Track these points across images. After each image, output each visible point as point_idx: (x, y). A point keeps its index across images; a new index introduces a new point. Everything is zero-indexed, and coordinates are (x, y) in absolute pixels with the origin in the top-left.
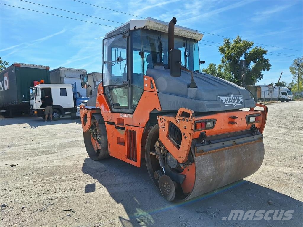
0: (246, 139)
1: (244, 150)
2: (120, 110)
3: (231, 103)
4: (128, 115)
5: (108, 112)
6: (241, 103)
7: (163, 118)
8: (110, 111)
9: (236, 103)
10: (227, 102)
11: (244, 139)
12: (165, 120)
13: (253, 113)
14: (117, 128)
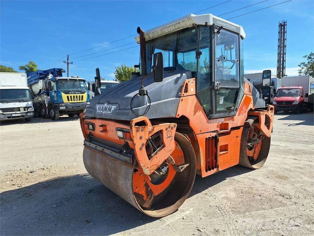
0: (114, 154)
1: (110, 164)
3: (102, 111)
6: (111, 113)
9: (106, 112)
10: (99, 110)
11: (111, 152)
13: (123, 127)
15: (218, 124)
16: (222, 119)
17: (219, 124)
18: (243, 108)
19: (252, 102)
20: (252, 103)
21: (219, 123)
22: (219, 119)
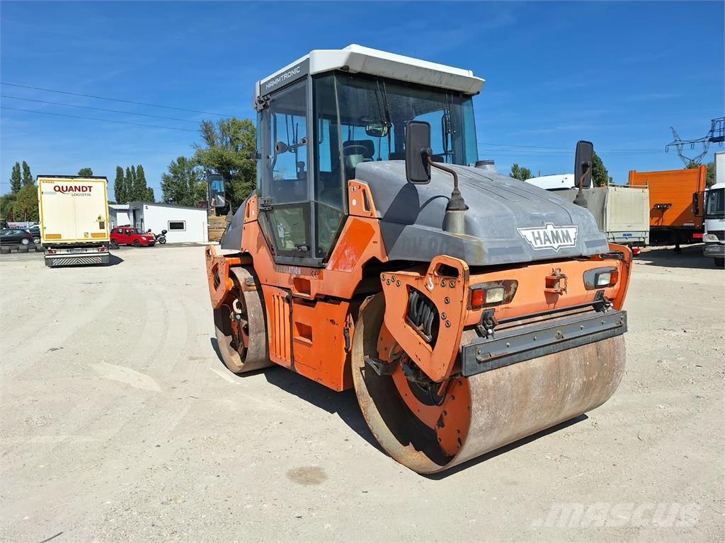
15: (290, 276)
16: (297, 268)
17: (292, 278)
18: (346, 251)
19: (377, 236)
20: (379, 242)
21: (291, 274)
22: (292, 268)
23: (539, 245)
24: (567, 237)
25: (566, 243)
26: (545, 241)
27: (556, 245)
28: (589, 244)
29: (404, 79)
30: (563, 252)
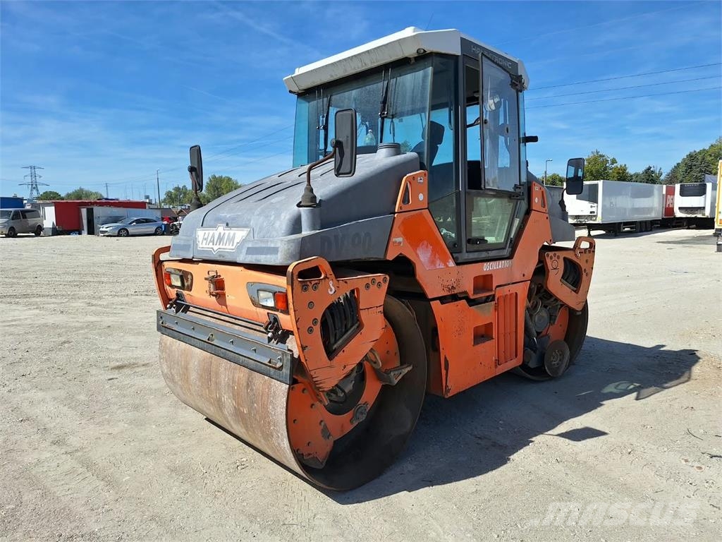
2: (484, 255)
4: (503, 262)
5: (447, 266)
7: (555, 255)
8: (451, 264)
12: (558, 257)
14: (472, 302)
23: (204, 246)
24: (231, 240)
25: (227, 247)
26: (210, 241)
27: (216, 248)
28: (250, 251)
29: (332, 79)
30: (220, 256)
